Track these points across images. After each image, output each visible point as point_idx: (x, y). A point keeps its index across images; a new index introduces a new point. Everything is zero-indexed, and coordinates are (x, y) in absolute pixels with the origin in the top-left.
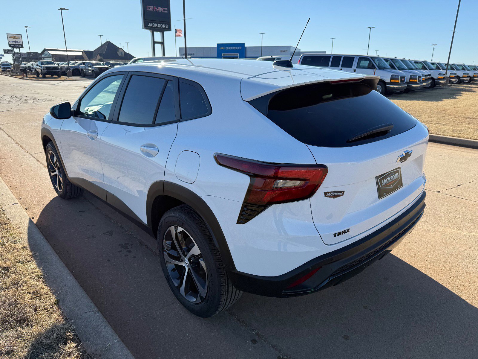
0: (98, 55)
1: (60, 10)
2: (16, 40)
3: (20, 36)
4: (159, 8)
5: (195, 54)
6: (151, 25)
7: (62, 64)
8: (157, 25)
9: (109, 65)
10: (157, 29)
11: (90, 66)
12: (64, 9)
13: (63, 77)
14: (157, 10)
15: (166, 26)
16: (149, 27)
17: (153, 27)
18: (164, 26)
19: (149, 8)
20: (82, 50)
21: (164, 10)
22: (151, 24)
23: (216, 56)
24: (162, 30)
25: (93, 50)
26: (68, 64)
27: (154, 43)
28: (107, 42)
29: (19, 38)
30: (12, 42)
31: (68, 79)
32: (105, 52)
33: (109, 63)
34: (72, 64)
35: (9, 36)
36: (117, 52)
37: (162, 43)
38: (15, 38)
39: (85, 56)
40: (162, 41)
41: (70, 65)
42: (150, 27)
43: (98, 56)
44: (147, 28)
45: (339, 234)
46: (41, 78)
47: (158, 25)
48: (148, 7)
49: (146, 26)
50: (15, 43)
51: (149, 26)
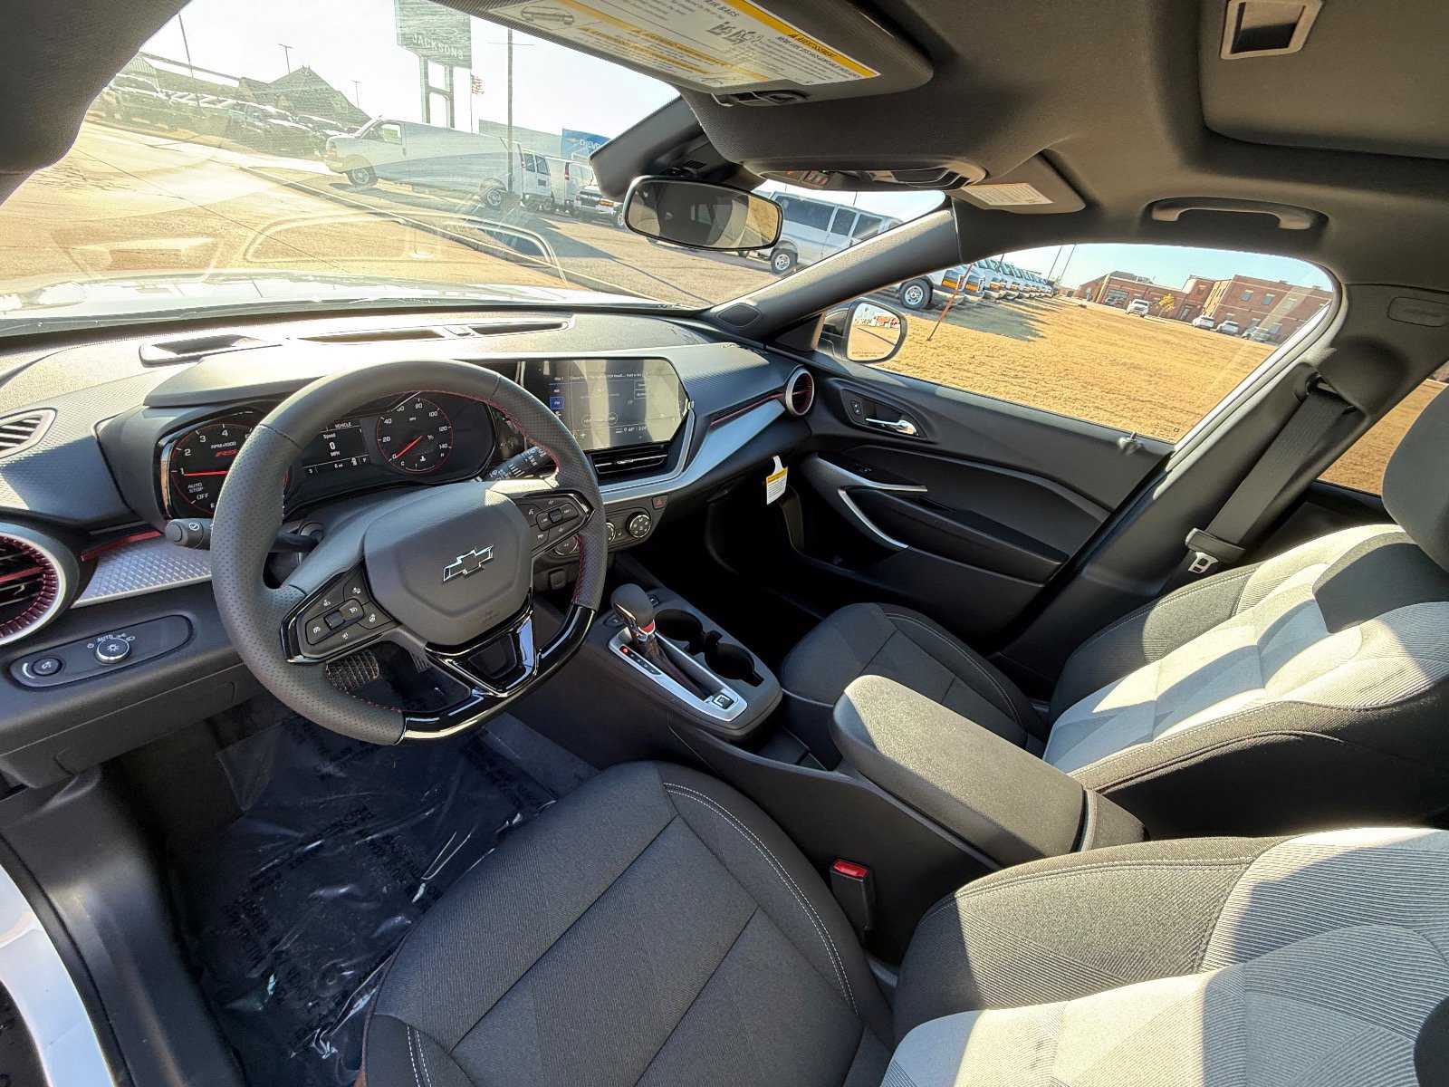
7: (181, 97)
9: (310, 125)
11: (258, 117)
13: (184, 133)
15: (457, 53)
16: (415, 45)
18: (454, 51)
24: (449, 63)
26: (197, 99)
27: (429, 90)
31: (196, 140)
33: (310, 121)
34: (209, 103)
37: (449, 95)
39: (247, 92)
40: (448, 90)
41: (204, 102)
42: (417, 46)
44: (410, 46)
46: (118, 121)
47: (439, 45)
49: (406, 41)
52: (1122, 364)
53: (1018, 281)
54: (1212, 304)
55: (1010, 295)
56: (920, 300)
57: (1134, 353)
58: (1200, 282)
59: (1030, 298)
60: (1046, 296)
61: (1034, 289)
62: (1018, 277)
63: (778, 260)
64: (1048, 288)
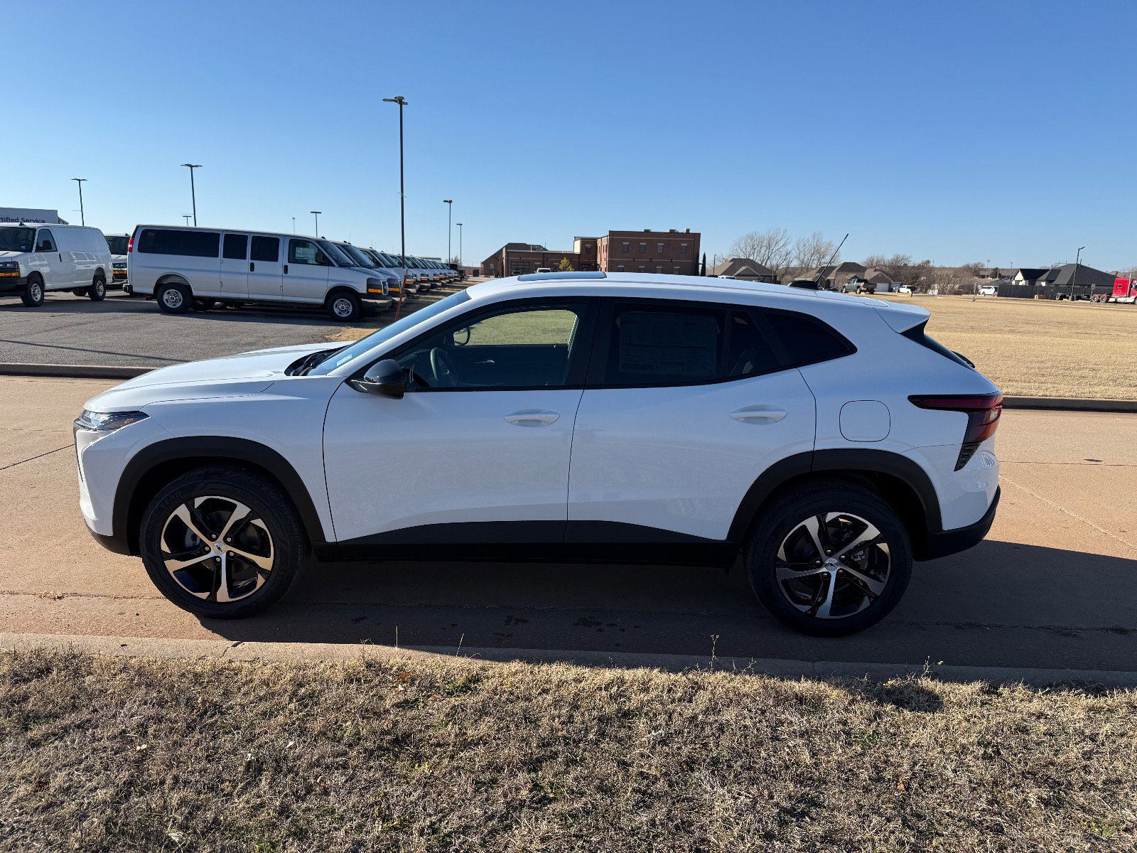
52: (551, 331)
53: (425, 271)
54: (603, 260)
55: (424, 287)
56: (351, 311)
57: (557, 320)
58: (584, 241)
59: (444, 286)
60: (455, 280)
61: (442, 276)
62: (423, 268)
63: (166, 297)
64: (454, 273)
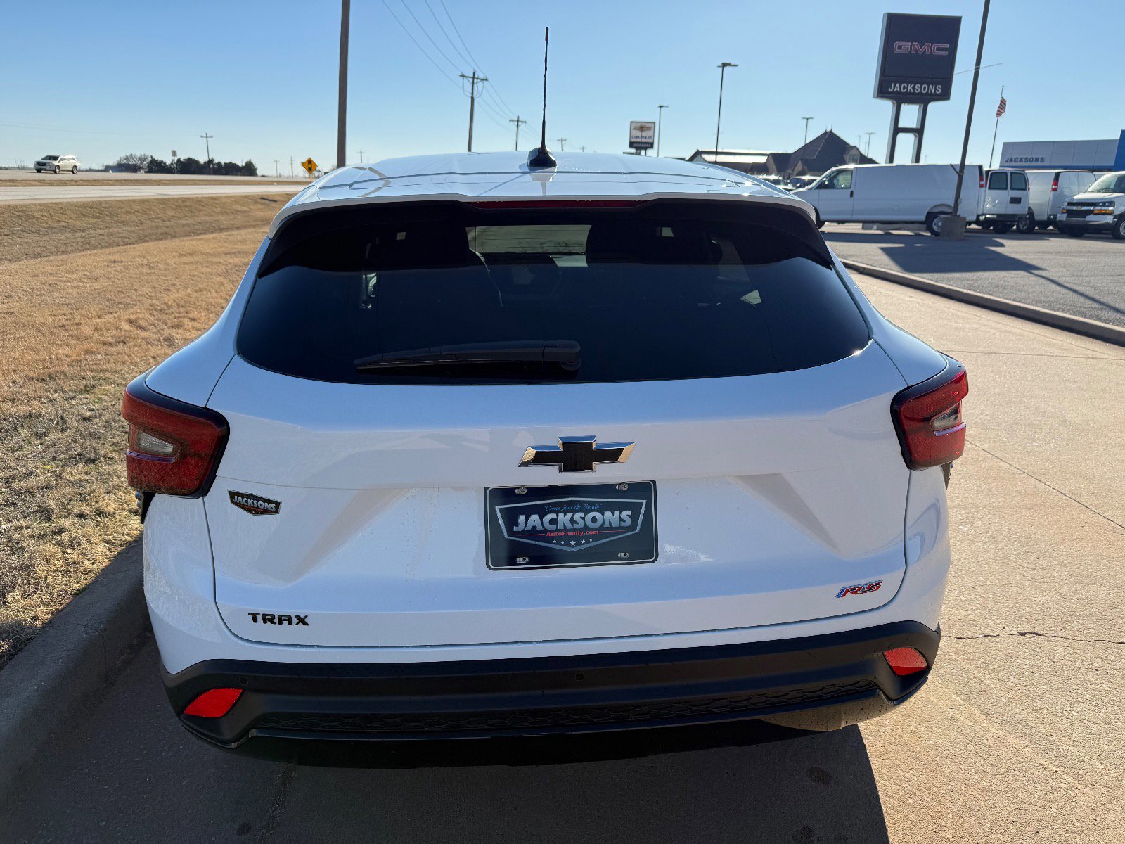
0: (800, 162)
1: (721, 68)
2: (644, 134)
3: (652, 125)
4: (927, 46)
5: (1045, 160)
6: (897, 88)
8: (914, 88)
10: (913, 96)
12: (729, 65)
14: (921, 51)
15: (935, 89)
16: (891, 93)
17: (901, 93)
18: (931, 88)
19: (900, 47)
20: (768, 153)
21: (938, 49)
22: (898, 85)
23: (1112, 163)
24: (924, 100)
25: (791, 151)
27: (897, 130)
28: (826, 132)
29: (649, 129)
30: (637, 137)
32: (817, 156)
35: (634, 125)
36: (844, 156)
37: (919, 132)
38: (642, 128)
39: (772, 166)
40: (919, 127)
42: (893, 93)
43: (798, 165)
44: (887, 95)
45: (268, 619)
47: (916, 87)
48: (897, 44)
49: (883, 91)
50: (639, 140)
51: (890, 90)
